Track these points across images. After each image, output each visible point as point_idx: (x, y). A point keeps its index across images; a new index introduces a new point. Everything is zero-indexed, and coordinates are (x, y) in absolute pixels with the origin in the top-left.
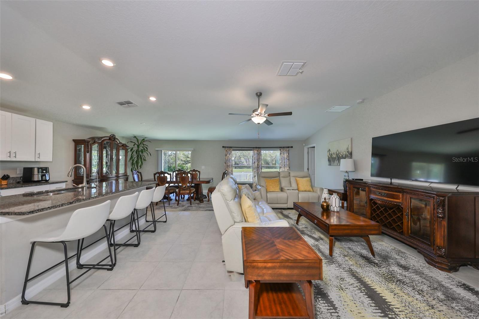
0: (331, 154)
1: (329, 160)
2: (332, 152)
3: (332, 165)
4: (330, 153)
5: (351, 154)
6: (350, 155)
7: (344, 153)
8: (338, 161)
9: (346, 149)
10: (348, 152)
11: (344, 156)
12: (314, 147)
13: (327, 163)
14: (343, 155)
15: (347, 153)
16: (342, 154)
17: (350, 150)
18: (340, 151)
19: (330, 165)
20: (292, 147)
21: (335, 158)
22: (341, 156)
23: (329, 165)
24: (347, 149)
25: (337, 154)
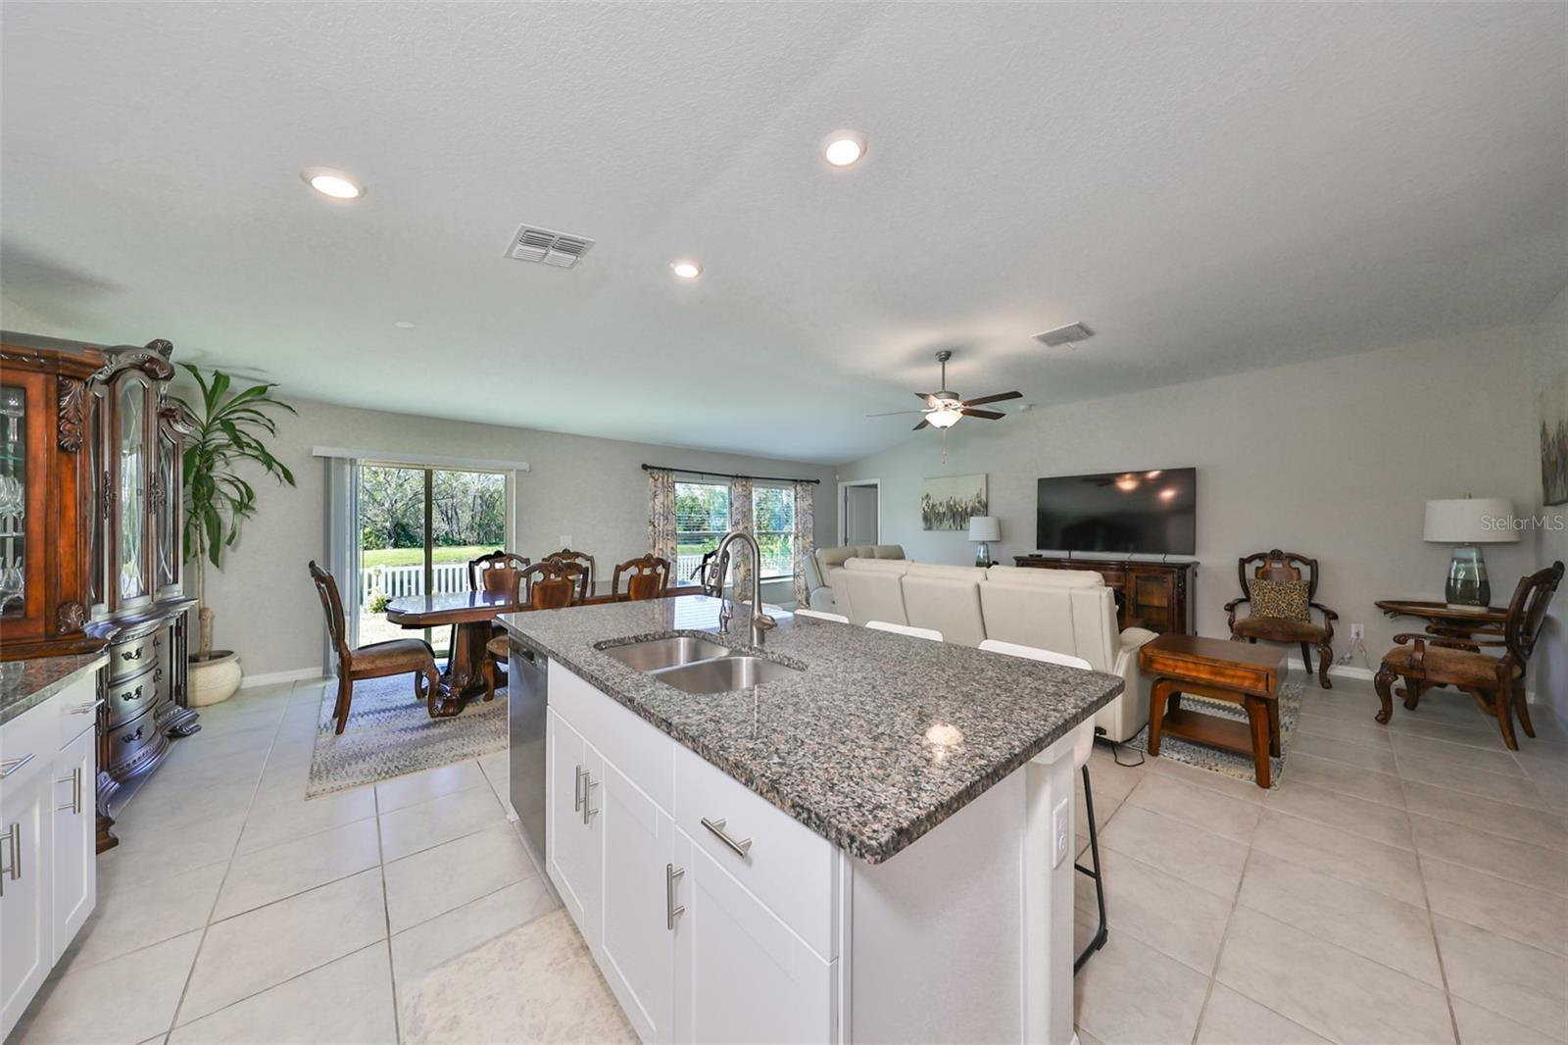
0: (933, 506)
1: (926, 518)
2: (935, 500)
3: (935, 528)
4: (931, 502)
5: (986, 506)
6: (983, 509)
7: (971, 504)
8: (951, 521)
9: (975, 495)
10: (979, 502)
11: (969, 510)
12: (875, 486)
13: (921, 524)
14: (966, 508)
15: (977, 505)
16: (964, 507)
17: (984, 498)
18: (957, 500)
19: (929, 528)
20: (818, 482)
21: (944, 513)
22: (960, 510)
23: (925, 529)
24: (978, 496)
25: (949, 506)
